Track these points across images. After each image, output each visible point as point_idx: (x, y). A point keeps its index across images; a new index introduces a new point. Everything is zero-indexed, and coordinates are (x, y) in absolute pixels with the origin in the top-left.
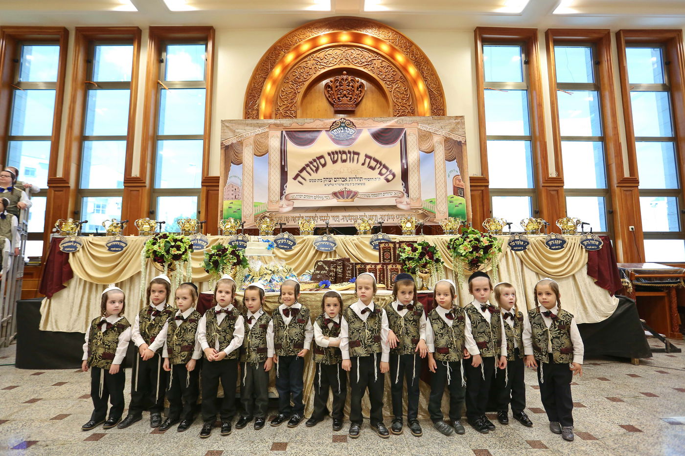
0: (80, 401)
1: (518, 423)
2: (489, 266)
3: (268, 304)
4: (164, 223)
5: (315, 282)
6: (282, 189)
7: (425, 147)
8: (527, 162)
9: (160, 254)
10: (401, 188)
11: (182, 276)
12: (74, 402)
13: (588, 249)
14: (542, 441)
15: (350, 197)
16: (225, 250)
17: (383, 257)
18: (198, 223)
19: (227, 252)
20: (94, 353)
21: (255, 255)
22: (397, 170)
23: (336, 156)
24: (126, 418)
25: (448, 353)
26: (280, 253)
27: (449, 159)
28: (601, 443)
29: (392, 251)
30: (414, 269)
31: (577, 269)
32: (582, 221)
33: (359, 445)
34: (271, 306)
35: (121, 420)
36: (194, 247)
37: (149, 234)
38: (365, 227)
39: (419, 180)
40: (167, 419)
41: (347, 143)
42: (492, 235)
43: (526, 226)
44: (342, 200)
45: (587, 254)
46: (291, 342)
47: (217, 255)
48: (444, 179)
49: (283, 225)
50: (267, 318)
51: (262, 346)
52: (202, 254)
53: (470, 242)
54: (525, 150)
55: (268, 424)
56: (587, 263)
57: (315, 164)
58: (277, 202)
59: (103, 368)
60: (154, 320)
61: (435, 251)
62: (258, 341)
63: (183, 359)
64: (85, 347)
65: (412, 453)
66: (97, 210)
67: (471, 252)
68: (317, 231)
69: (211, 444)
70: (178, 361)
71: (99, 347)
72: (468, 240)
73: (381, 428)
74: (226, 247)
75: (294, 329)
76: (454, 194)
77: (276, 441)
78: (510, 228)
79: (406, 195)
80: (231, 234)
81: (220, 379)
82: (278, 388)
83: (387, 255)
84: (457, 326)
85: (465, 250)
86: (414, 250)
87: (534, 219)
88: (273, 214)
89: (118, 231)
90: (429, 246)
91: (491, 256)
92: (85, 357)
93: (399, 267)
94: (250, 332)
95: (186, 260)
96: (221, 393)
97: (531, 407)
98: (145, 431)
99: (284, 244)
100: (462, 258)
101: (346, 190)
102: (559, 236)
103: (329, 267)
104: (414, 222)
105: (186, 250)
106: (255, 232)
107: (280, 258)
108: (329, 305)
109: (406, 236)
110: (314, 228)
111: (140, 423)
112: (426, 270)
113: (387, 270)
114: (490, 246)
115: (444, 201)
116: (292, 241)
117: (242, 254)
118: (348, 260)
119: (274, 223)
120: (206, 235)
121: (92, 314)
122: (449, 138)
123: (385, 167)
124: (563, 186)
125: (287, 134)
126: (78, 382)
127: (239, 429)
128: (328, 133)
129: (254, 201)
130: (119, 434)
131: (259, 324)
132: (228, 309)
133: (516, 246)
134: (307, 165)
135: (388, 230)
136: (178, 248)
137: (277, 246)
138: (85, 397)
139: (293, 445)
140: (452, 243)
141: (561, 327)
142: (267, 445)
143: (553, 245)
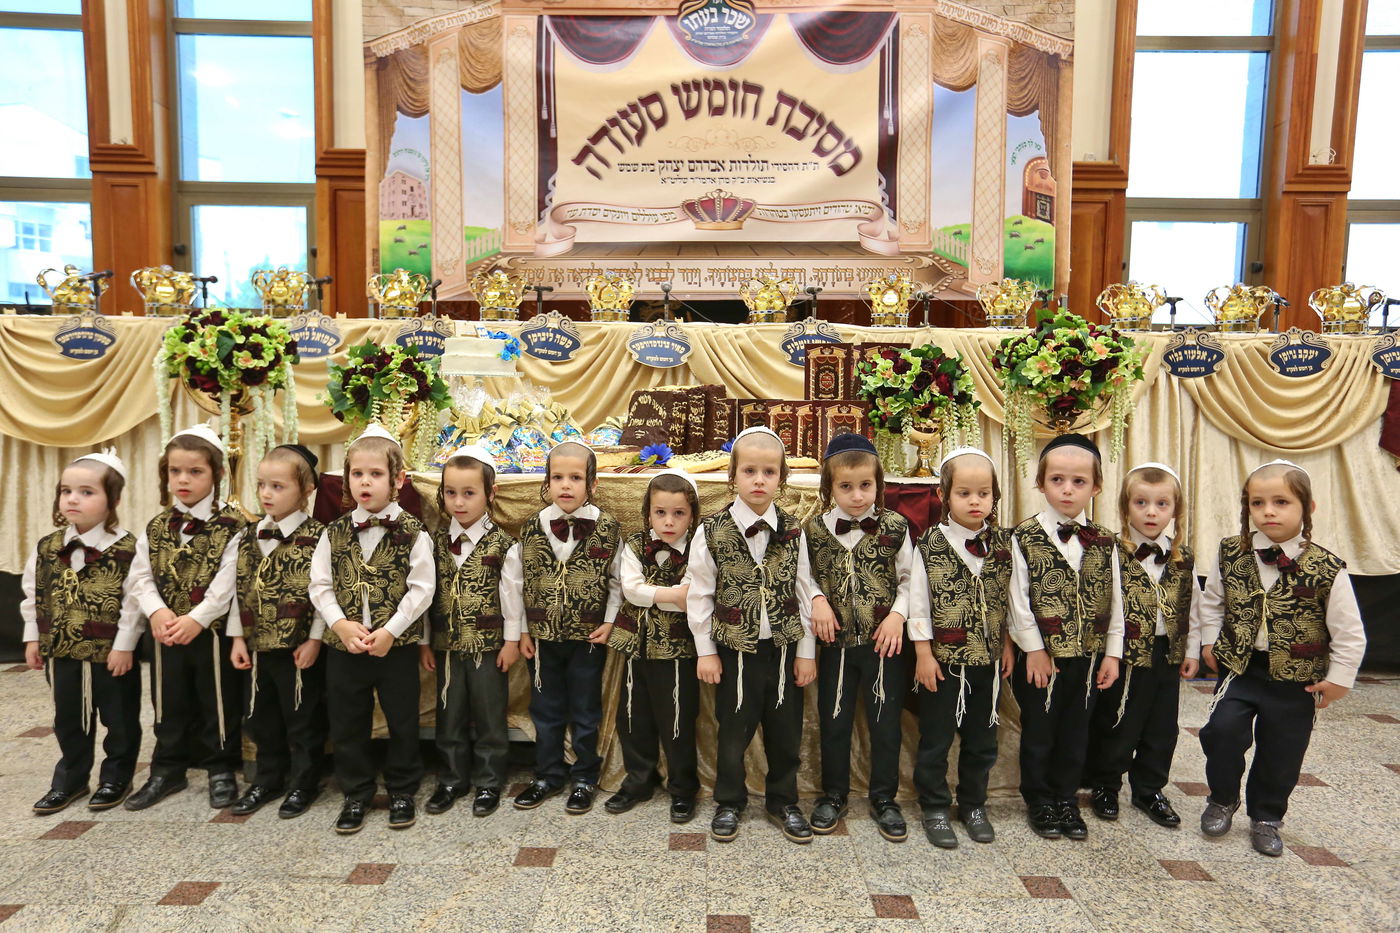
0: (24, 743)
1: (1142, 816)
2: (1104, 416)
3: (504, 506)
4: (214, 280)
5: (630, 450)
6: (544, 190)
7: (954, 71)
8: (1249, 119)
9: (206, 367)
10: (875, 193)
11: (271, 427)
12: (7, 745)
13: (1393, 374)
14: (1201, 864)
15: (733, 215)
16: (386, 358)
17: (817, 384)
18: (309, 283)
19: (392, 365)
20: (60, 624)
21: (468, 373)
22: (868, 140)
23: (694, 95)
24: (146, 786)
25: (963, 642)
26: (538, 368)
27: (1018, 110)
28: (1355, 873)
29: (841, 369)
30: (898, 418)
31: (1350, 431)
32: (1388, 294)
33: (735, 859)
34: (513, 511)
35: (132, 789)
36: (300, 349)
37: (173, 311)
38: (771, 302)
39: (928, 170)
40: (253, 788)
41: (726, 55)
42: (1121, 332)
43: (1221, 309)
44: (708, 224)
45: (1387, 390)
46: (575, 606)
47: (364, 372)
48: (998, 167)
49: (544, 293)
50: (501, 541)
51: (489, 612)
52: (321, 369)
53: (1057, 348)
54: (1247, 82)
55: (507, 802)
56: (1385, 415)
57: (635, 118)
58: (530, 226)
59: (89, 659)
60: (190, 543)
61: (959, 372)
62: (478, 599)
63: (285, 636)
64: (28, 609)
65: (868, 880)
66: (26, 241)
67: (1058, 378)
68: (640, 311)
69: (365, 848)
70: (273, 641)
71: (70, 607)
72: (1053, 343)
73: (792, 819)
74: (389, 352)
75: (582, 572)
76: (1025, 213)
77: (527, 845)
78: (1173, 311)
79: (887, 212)
80: (401, 313)
81: (375, 694)
82: (535, 713)
83: (827, 379)
84: (993, 575)
85: (1041, 372)
86: (901, 367)
87: (1246, 289)
88: (520, 260)
89: (85, 301)
90: (941, 357)
91: (1111, 390)
92: (30, 633)
93: (857, 413)
94: (457, 576)
95: (278, 385)
96: (380, 727)
97: (1181, 779)
98: (197, 815)
99: (547, 344)
100: (1031, 392)
101: (722, 195)
102: (1313, 339)
103: (669, 410)
104: (907, 292)
105: (278, 358)
106: (467, 310)
107: (536, 384)
108: (661, 512)
109: (882, 328)
110: (630, 302)
111: (182, 796)
112: (929, 422)
113: (824, 419)
114: (1113, 363)
115: (993, 234)
116: (569, 337)
117: (431, 372)
118: (721, 391)
119: (519, 285)
120: (334, 317)
121: (36, 526)
122: (1024, 44)
123: (833, 130)
124: (1346, 193)
125: (556, 26)
126: (13, 696)
127: (434, 813)
128: (673, 23)
129: (466, 224)
130: (130, 823)
131: (481, 554)
132: (389, 516)
133: (1186, 362)
134: (614, 122)
135: (833, 310)
136: (256, 351)
137: (530, 351)
138: (37, 732)
139: (569, 853)
140: (1007, 351)
141: (1300, 592)
142: (504, 853)
143: (1291, 363)
